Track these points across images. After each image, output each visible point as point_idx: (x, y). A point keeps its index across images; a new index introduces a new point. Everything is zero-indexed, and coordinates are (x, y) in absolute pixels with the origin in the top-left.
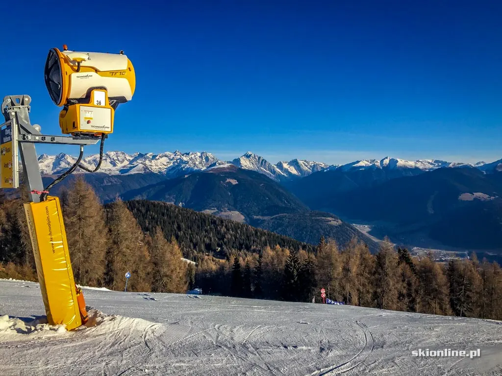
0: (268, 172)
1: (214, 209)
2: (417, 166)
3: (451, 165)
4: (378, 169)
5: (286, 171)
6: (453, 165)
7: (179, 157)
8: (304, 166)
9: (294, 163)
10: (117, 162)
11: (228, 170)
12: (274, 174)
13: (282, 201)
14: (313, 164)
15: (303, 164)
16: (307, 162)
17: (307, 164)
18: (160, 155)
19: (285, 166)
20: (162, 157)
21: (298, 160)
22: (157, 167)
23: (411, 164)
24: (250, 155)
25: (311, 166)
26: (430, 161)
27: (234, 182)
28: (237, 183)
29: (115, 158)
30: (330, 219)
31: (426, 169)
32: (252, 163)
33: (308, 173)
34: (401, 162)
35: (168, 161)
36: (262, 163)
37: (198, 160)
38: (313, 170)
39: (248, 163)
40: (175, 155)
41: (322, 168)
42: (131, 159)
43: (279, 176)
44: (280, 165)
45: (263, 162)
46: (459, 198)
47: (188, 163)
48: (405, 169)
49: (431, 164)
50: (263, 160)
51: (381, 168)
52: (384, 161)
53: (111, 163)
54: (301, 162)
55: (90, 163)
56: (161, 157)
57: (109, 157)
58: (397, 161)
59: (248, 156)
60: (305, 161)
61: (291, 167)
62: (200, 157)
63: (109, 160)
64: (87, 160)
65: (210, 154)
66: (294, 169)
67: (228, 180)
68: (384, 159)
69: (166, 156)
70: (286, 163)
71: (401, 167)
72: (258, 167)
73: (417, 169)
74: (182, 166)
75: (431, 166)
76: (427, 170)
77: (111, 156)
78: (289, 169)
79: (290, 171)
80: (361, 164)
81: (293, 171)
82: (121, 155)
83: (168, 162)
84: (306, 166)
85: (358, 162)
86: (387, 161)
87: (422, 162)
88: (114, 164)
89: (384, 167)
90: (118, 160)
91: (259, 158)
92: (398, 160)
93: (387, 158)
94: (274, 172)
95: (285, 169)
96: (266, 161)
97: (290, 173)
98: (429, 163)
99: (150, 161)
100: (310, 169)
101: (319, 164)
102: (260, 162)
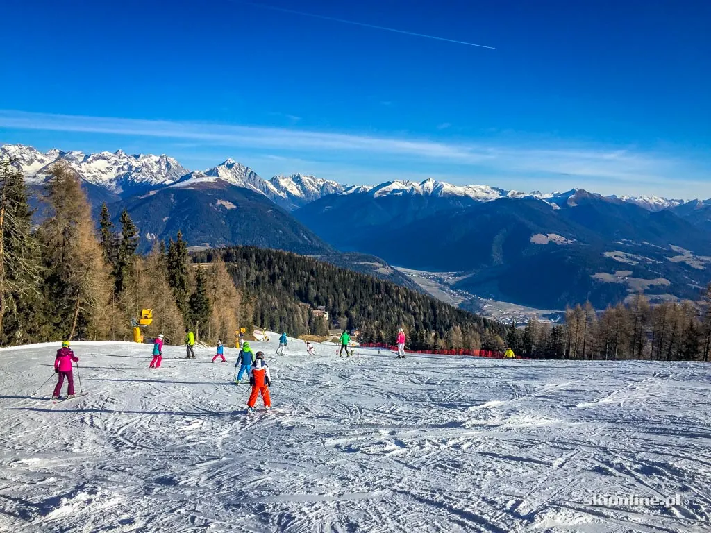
0: (259, 190)
2: (467, 193)
3: (509, 195)
4: (418, 194)
5: (285, 190)
6: (512, 195)
7: (124, 161)
8: (309, 184)
10: (23, 163)
11: (215, 187)
12: (268, 194)
13: (299, 236)
14: (322, 184)
15: (308, 182)
16: (313, 179)
17: (313, 182)
18: (95, 156)
19: (283, 183)
20: (98, 159)
21: (301, 176)
22: (89, 174)
23: (460, 190)
24: (232, 165)
25: (319, 185)
26: (485, 188)
27: (229, 206)
28: (234, 207)
29: (18, 156)
30: (377, 264)
31: (478, 198)
32: (236, 177)
33: (316, 195)
34: (447, 188)
35: (108, 166)
36: (250, 176)
37: (155, 167)
38: (321, 191)
39: (230, 175)
40: (119, 158)
41: (334, 188)
42: (45, 159)
43: (276, 197)
44: (275, 182)
45: (252, 176)
46: (531, 241)
47: (141, 171)
48: (453, 197)
49: (485, 191)
50: (252, 172)
52: (425, 184)
54: (305, 179)
56: (96, 159)
58: (442, 186)
59: (230, 166)
60: (311, 177)
61: (291, 185)
62: (156, 162)
65: (172, 159)
66: (295, 188)
67: (219, 202)
68: (425, 181)
69: (104, 158)
70: (284, 178)
71: (447, 193)
72: (244, 182)
74: (133, 176)
75: (485, 195)
76: (480, 200)
77: (11, 153)
78: (288, 187)
80: (395, 186)
81: (295, 191)
82: (27, 151)
83: (107, 168)
84: (312, 184)
85: (389, 183)
86: (430, 185)
87: (473, 189)
89: (425, 192)
90: (24, 160)
91: (246, 169)
92: (444, 184)
93: (429, 180)
94: (268, 191)
95: (282, 187)
96: (256, 174)
97: (289, 194)
98: (483, 190)
99: (79, 164)
100: (317, 189)
101: (329, 183)
102: (248, 175)
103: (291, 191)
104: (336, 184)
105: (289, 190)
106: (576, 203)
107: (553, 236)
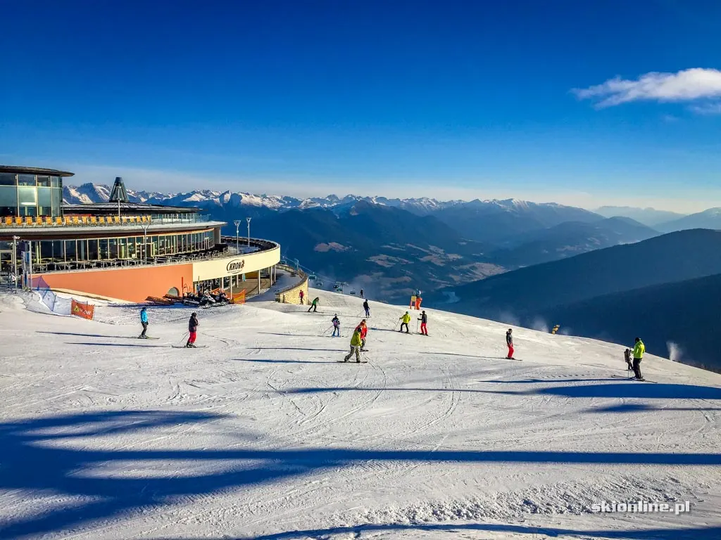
2: (264, 203)
4: (217, 206)
5: (76, 201)
8: (103, 193)
9: (88, 189)
15: (101, 191)
16: (108, 188)
19: (74, 193)
26: (279, 198)
46: (315, 249)
48: (251, 207)
49: (280, 201)
51: (221, 205)
52: (225, 196)
54: (99, 188)
58: (241, 198)
60: (105, 187)
61: (83, 195)
66: (87, 198)
68: (225, 193)
71: (246, 205)
73: (264, 207)
78: (80, 198)
80: (195, 198)
81: (87, 201)
87: (269, 198)
89: (224, 204)
93: (228, 192)
95: (74, 198)
98: (278, 200)
104: (133, 193)
105: (81, 200)
106: (357, 212)
107: (334, 244)
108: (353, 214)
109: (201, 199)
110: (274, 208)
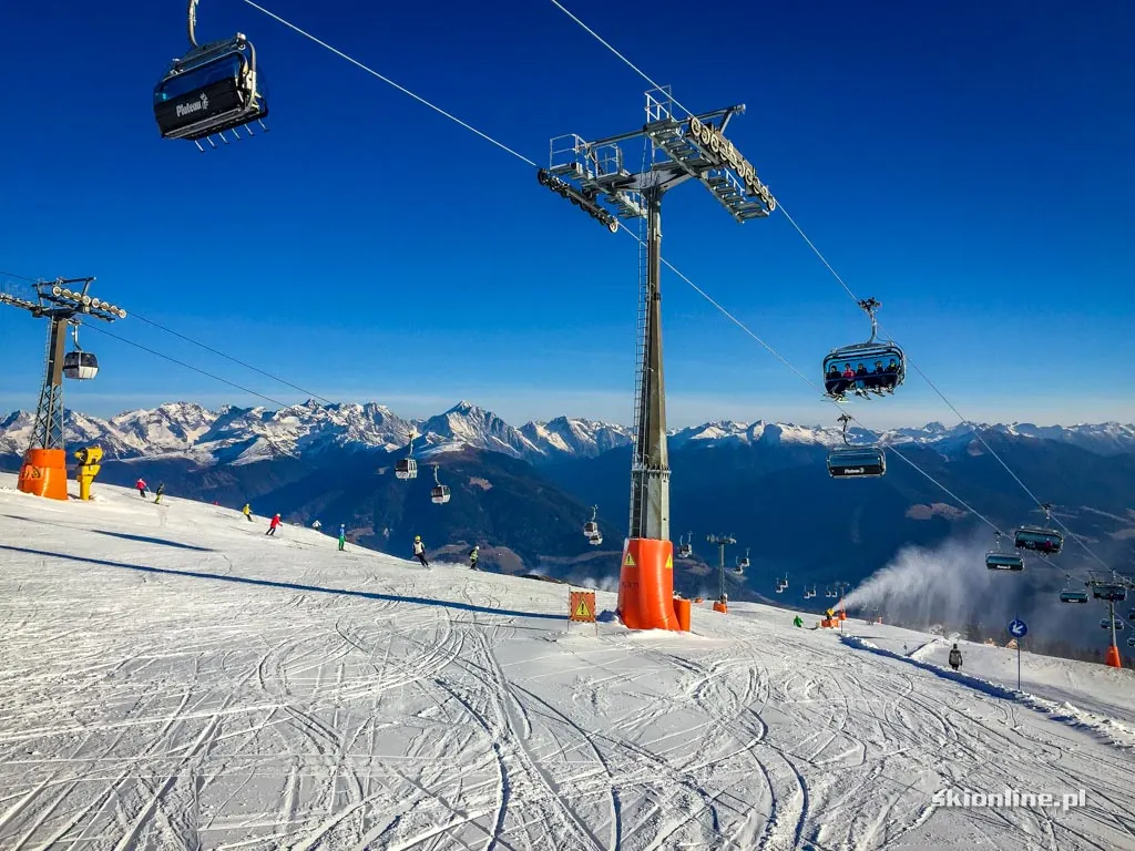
0: (508, 445)
1: (463, 544)
2: (819, 439)
3: (882, 439)
4: (743, 446)
5: (544, 442)
6: (886, 440)
7: (322, 416)
8: (580, 431)
9: (560, 425)
10: (184, 426)
12: (521, 450)
14: (598, 428)
15: (578, 428)
16: (586, 423)
17: (586, 427)
18: (282, 412)
19: (541, 431)
20: (286, 416)
21: (568, 418)
23: (807, 435)
24: (468, 410)
25: (594, 432)
27: (485, 485)
28: (491, 486)
29: (181, 419)
32: (474, 427)
33: (591, 449)
34: (787, 432)
35: (299, 424)
36: (493, 426)
37: (363, 423)
38: (599, 441)
39: (465, 426)
40: (314, 412)
41: (619, 437)
42: (214, 419)
43: (532, 453)
44: (529, 430)
45: (496, 424)
46: (907, 516)
47: (347, 430)
48: (797, 447)
50: (496, 420)
51: (750, 443)
52: (755, 429)
53: (171, 428)
54: (574, 424)
55: (124, 430)
56: (283, 416)
57: (167, 416)
58: (780, 430)
59: (464, 411)
60: (582, 421)
61: (554, 435)
62: (362, 414)
63: (166, 423)
64: (116, 422)
66: (559, 439)
67: (473, 481)
68: (755, 425)
69: (293, 414)
70: (542, 424)
71: (787, 442)
72: (487, 436)
73: (818, 445)
74: (338, 439)
75: (844, 440)
77: (170, 414)
78: (549, 438)
79: (551, 442)
80: (709, 433)
81: (559, 443)
82: (193, 411)
83: (299, 428)
84: (585, 432)
85: (701, 430)
86: (759, 430)
87: (826, 432)
88: (178, 430)
89: (754, 443)
90: (187, 422)
91: (488, 415)
92: (782, 427)
93: (759, 423)
94: (520, 446)
95: (541, 438)
96: (502, 423)
97: (552, 448)
98: (840, 433)
99: (261, 426)
100: (592, 437)
101: (610, 428)
102: (490, 424)
103: (556, 445)
106: (981, 450)
107: (940, 506)
108: (975, 454)
109: (718, 435)
110: (835, 446)
